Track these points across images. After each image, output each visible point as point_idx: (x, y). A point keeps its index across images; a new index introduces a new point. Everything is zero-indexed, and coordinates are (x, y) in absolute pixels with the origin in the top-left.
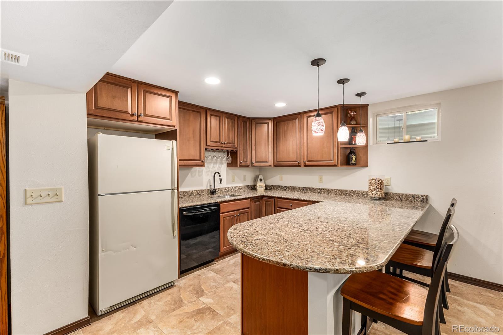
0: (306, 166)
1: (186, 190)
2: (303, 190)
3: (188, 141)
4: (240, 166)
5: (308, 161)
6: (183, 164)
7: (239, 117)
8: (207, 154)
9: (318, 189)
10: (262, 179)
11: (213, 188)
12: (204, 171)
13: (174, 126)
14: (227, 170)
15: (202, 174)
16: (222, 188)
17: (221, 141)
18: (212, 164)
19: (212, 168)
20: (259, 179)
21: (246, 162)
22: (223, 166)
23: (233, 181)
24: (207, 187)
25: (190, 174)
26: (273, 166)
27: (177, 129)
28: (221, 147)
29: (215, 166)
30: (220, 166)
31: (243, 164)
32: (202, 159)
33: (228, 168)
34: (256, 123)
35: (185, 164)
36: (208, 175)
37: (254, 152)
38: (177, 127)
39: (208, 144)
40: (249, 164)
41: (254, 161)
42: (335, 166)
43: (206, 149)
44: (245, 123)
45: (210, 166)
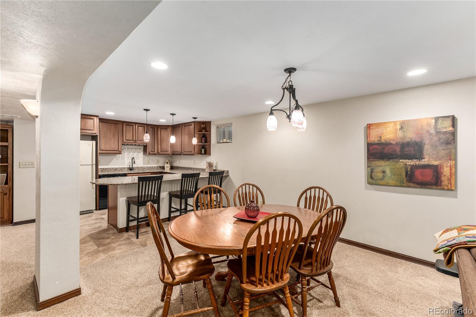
0: (184, 155)
1: (112, 167)
2: (188, 169)
3: (110, 140)
4: (149, 154)
5: (184, 152)
6: (106, 153)
7: (148, 125)
8: (123, 147)
9: (193, 168)
10: (168, 162)
11: (131, 167)
12: (125, 157)
13: (96, 134)
14: (143, 156)
15: (124, 159)
16: (139, 167)
17: (134, 139)
18: (132, 153)
19: (132, 155)
20: (166, 162)
21: (154, 151)
22: (140, 154)
23: (149, 163)
24: (128, 166)
25: (115, 158)
26: (171, 155)
27: (97, 135)
28: (134, 143)
29: (134, 154)
30: (138, 154)
31: (151, 153)
32: (120, 150)
33: (144, 155)
34: (161, 129)
35: (107, 152)
36: (129, 159)
37: (159, 146)
38: (98, 134)
39: (124, 142)
40: (156, 153)
41: (159, 151)
42: (193, 155)
43: (122, 144)
44: (153, 129)
45: (130, 154)
